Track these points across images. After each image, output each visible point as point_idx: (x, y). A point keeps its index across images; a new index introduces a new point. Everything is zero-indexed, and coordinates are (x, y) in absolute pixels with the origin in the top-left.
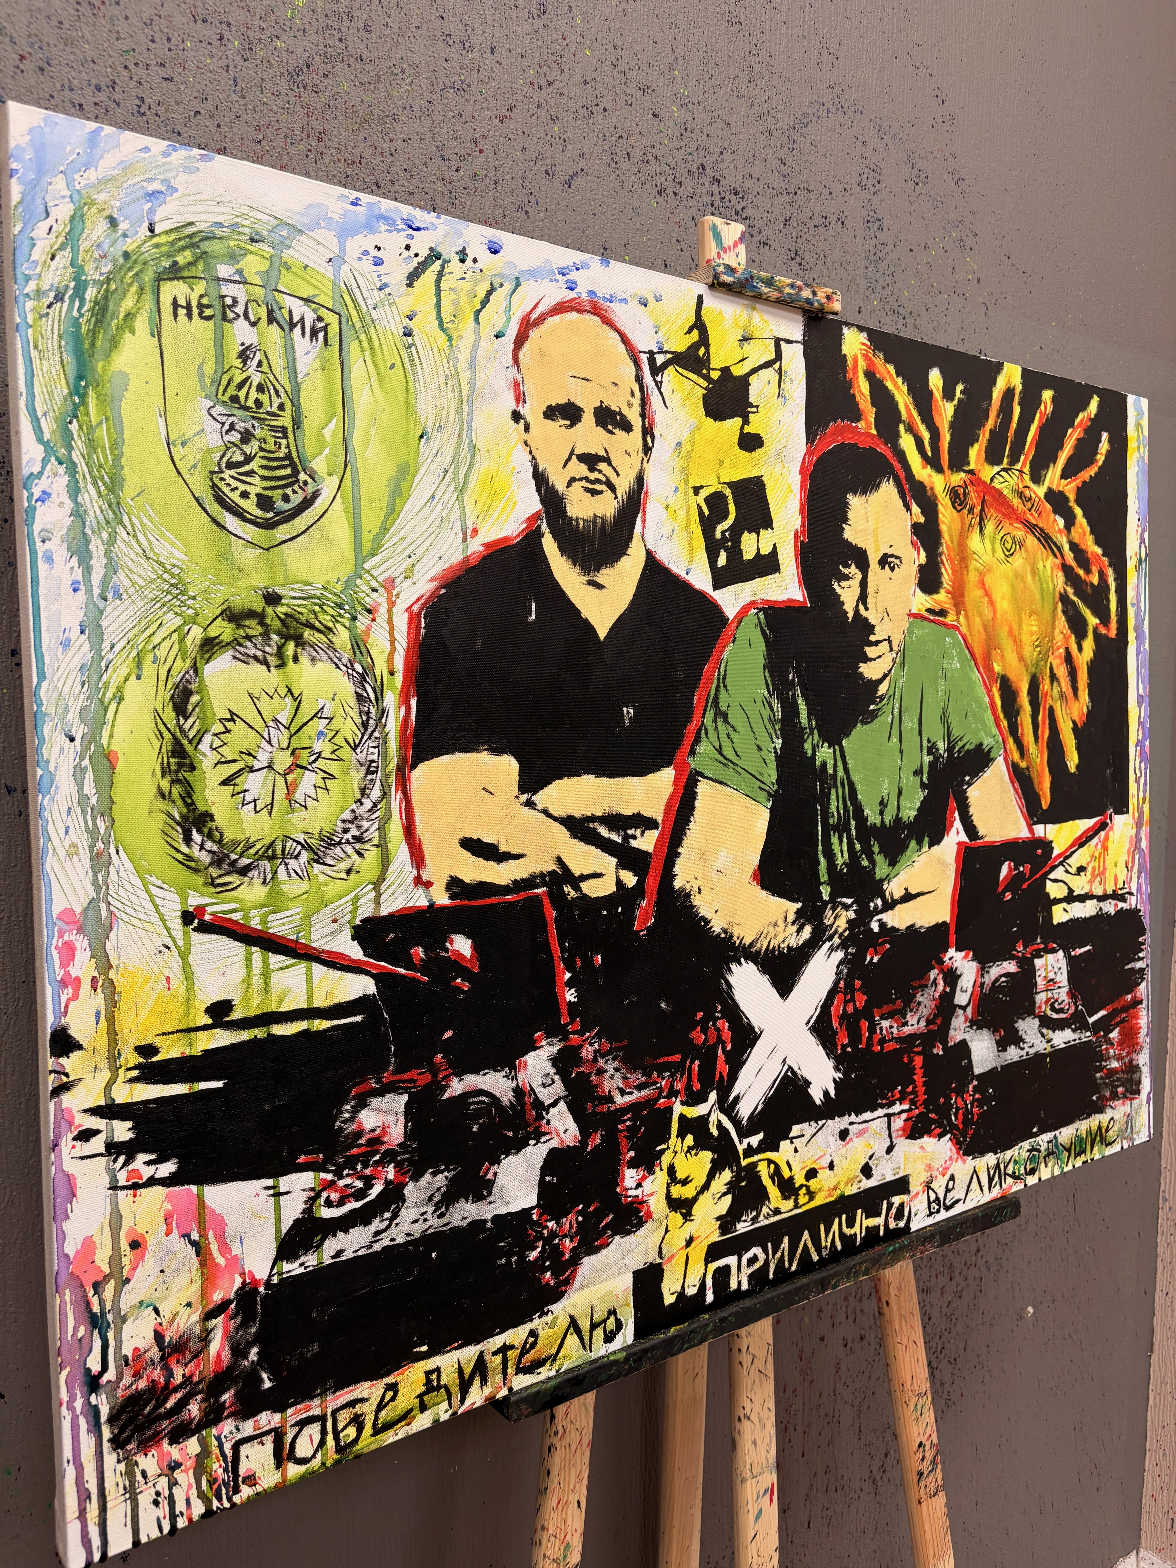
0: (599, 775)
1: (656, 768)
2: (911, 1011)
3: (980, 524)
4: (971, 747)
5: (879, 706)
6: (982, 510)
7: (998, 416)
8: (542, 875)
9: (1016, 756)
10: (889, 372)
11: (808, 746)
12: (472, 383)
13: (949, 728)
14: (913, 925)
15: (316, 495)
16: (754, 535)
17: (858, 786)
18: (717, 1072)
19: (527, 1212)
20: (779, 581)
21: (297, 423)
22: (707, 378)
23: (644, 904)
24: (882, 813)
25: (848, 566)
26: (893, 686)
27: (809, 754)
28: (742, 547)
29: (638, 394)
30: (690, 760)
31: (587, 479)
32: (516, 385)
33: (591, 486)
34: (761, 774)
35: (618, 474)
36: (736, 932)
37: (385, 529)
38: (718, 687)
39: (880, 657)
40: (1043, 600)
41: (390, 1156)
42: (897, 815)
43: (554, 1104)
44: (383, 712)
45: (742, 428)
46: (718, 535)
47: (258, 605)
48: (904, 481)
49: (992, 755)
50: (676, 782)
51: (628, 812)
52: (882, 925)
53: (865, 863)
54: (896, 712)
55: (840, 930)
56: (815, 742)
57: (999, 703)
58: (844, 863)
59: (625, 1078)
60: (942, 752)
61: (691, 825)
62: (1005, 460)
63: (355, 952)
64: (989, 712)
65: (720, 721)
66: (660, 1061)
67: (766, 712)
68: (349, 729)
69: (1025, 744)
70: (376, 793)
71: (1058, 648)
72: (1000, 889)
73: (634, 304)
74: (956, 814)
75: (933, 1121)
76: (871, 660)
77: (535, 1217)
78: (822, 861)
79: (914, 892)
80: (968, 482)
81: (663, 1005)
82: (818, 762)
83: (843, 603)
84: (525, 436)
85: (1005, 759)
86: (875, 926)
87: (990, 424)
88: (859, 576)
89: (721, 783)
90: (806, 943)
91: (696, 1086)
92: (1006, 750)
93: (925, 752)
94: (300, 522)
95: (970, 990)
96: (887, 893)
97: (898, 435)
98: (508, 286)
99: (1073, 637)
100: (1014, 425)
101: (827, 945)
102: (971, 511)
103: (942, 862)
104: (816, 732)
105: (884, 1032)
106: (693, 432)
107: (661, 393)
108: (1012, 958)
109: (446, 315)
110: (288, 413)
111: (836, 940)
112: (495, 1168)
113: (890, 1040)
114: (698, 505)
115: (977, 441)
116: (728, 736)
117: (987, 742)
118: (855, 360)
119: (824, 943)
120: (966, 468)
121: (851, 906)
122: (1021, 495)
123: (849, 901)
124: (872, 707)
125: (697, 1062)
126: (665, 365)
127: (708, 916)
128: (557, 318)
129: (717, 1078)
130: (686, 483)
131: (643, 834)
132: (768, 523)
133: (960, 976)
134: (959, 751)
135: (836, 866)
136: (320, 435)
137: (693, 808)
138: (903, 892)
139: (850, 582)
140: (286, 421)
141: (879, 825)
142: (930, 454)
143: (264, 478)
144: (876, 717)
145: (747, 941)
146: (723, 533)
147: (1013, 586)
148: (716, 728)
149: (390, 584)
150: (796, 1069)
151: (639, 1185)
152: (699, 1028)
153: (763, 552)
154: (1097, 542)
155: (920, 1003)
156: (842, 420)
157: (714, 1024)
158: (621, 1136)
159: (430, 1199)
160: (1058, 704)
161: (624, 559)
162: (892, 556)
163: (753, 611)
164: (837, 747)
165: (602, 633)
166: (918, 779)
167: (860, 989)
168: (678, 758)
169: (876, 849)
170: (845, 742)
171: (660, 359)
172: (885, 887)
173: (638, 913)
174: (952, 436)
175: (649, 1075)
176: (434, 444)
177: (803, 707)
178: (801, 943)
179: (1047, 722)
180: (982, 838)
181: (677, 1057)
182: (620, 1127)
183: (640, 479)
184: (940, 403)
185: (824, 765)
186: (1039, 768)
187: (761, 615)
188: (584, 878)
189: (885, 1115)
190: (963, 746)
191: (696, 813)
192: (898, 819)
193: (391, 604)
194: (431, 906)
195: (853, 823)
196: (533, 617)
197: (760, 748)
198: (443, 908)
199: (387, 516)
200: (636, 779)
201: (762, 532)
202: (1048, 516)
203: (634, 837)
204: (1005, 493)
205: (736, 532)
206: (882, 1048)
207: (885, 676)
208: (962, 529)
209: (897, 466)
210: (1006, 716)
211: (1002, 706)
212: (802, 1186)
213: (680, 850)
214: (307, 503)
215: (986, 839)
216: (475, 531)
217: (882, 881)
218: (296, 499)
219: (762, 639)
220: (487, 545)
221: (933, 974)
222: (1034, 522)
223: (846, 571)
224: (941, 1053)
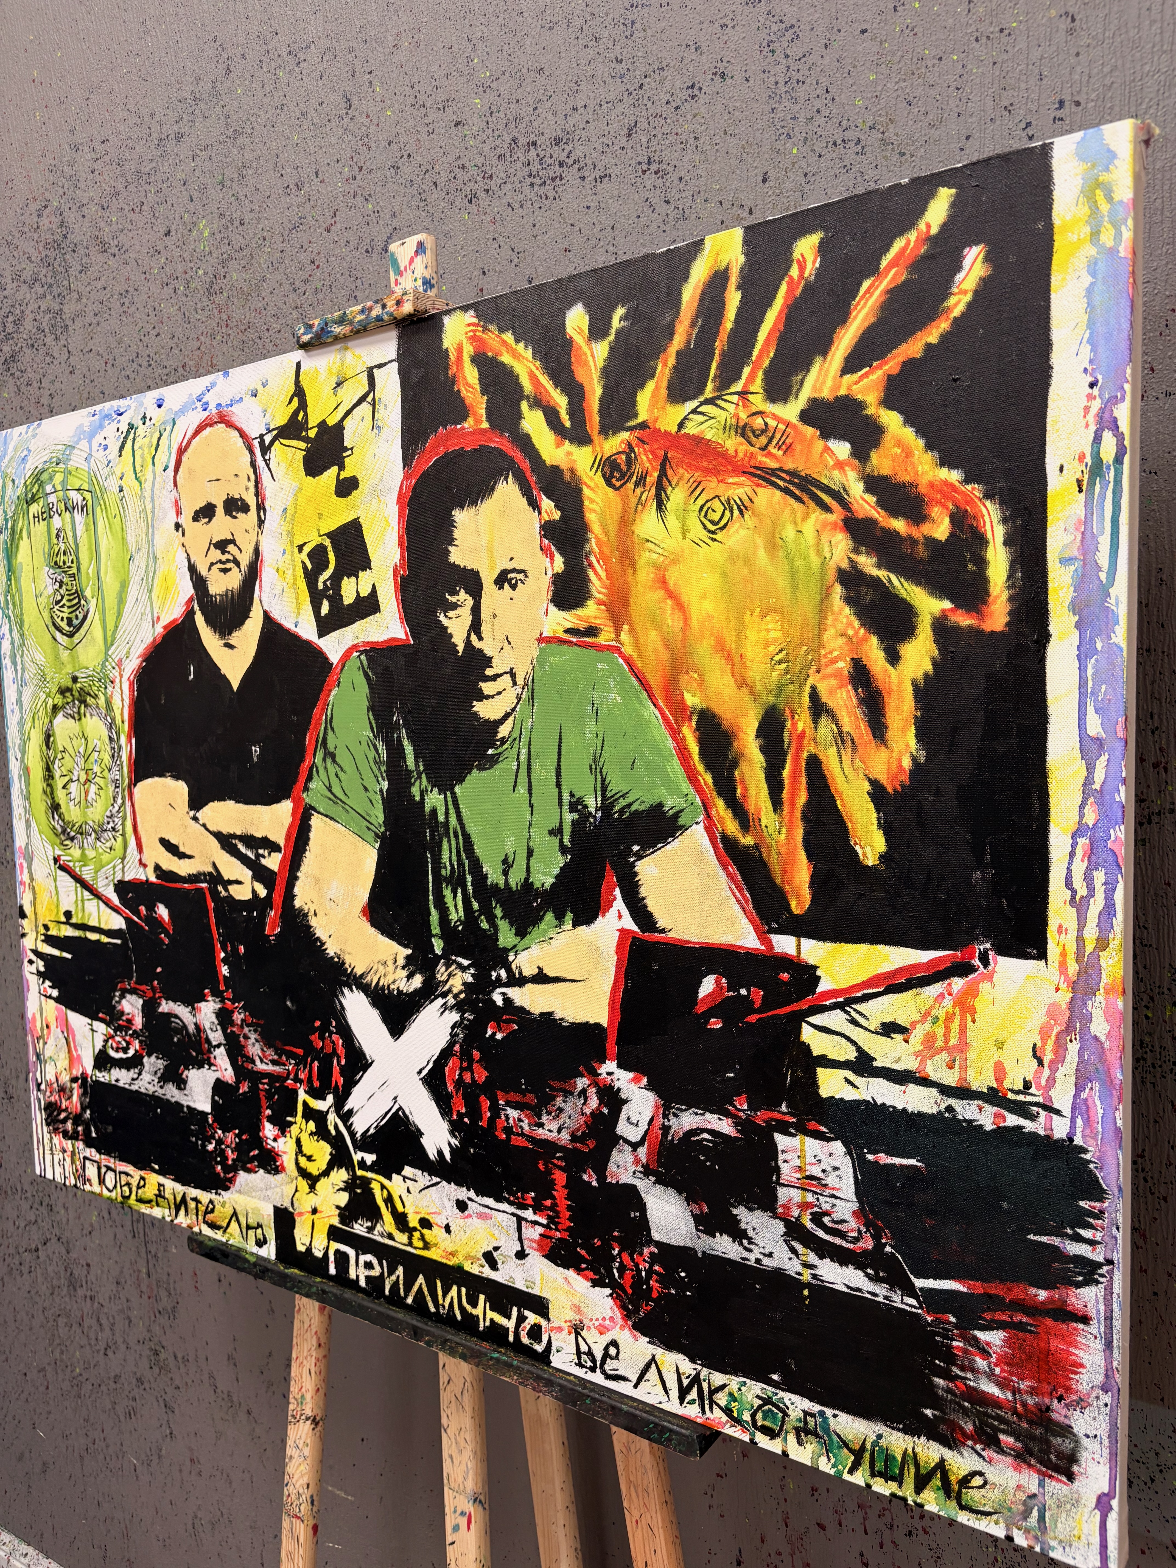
0: (238, 802)
1: (278, 801)
2: (549, 1113)
3: (658, 497)
4: (643, 808)
5: (500, 750)
6: (663, 473)
7: (693, 324)
8: (204, 874)
9: (732, 827)
10: (504, 343)
11: (415, 791)
12: (153, 512)
13: (603, 780)
14: (550, 1014)
15: (88, 612)
16: (353, 579)
17: (475, 839)
18: (333, 1079)
19: (204, 1114)
20: (379, 620)
21: (79, 569)
22: (306, 439)
23: (272, 914)
24: (506, 873)
25: (457, 593)
26: (518, 726)
27: (417, 798)
28: (342, 592)
29: (252, 477)
30: (304, 795)
31: (221, 562)
32: (176, 502)
33: (223, 566)
34: (368, 814)
35: (241, 551)
36: (349, 960)
37: (116, 627)
38: (326, 729)
39: (499, 693)
40: (795, 587)
41: (136, 1035)
42: (527, 879)
43: (218, 1046)
44: (120, 748)
45: (338, 475)
46: (321, 586)
47: (70, 684)
48: (528, 473)
49: (681, 821)
50: (294, 814)
51: (259, 835)
52: (507, 1000)
53: (485, 925)
54: (523, 757)
55: (455, 991)
56: (423, 786)
57: (694, 748)
58: (459, 920)
59: (262, 1050)
60: (593, 811)
61: (307, 854)
62: (710, 386)
63: (115, 900)
64: (676, 762)
65: (329, 761)
66: (287, 1048)
67: (372, 754)
68: (107, 758)
69: (752, 810)
70: (120, 801)
71: (834, 661)
72: (700, 1009)
73: (248, 399)
74: (617, 892)
75: (583, 1259)
76: (488, 697)
77: (210, 1121)
78: (434, 912)
79: (551, 974)
80: (635, 442)
81: (289, 1003)
82: (427, 809)
83: (451, 636)
84: (183, 540)
85: (709, 830)
86: (498, 1000)
87: (678, 342)
88: (470, 602)
89: (332, 819)
90: (416, 991)
91: (316, 1084)
92: (708, 816)
93: (566, 808)
94: (83, 631)
95: (644, 1127)
96: (513, 966)
97: (519, 416)
98: (169, 428)
99: (874, 640)
100: (728, 324)
101: (440, 1001)
102: (641, 481)
103: (593, 949)
104: (424, 776)
105: (511, 1122)
106: (296, 495)
107: (269, 469)
108: (727, 1114)
109: (138, 468)
110: (74, 565)
111: (451, 1000)
112: (186, 1072)
113: (518, 1134)
114: (303, 562)
115: (652, 376)
116: (337, 775)
117: (671, 803)
118: (460, 350)
119: (436, 998)
120: (632, 423)
121: (468, 967)
122: (743, 430)
123: (466, 962)
124: (490, 752)
125: (316, 1063)
126: (272, 443)
127: (324, 938)
128: (197, 438)
129: (333, 1085)
130: (292, 545)
131: (269, 854)
132: (366, 564)
133: (625, 1102)
134: (622, 811)
135: (450, 921)
136: (88, 573)
137: (308, 839)
138: (536, 971)
139: (459, 611)
140: (74, 570)
141: (502, 886)
142: (568, 424)
143: (69, 607)
144: (496, 762)
145: (359, 971)
146: (325, 583)
147: (724, 575)
148: (326, 767)
149: (120, 663)
150: (407, 1112)
151: (275, 1140)
152: (317, 1034)
153: (362, 595)
154: (946, 461)
155: (561, 1110)
156: (445, 427)
157: (330, 1036)
158: (262, 1094)
159: (156, 1073)
160: (833, 751)
161: (248, 621)
162: (514, 570)
163: (355, 654)
164: (448, 794)
165: (235, 685)
166: (556, 840)
167: (479, 1061)
168: (295, 792)
169: (498, 912)
170: (457, 789)
171: (268, 439)
172: (511, 958)
173: (268, 920)
174: (605, 387)
175: (280, 1056)
176: (136, 562)
177: (409, 749)
178: (411, 990)
179: (803, 780)
180: (663, 931)
181: (300, 1051)
182: (261, 1086)
183: (257, 551)
184: (585, 349)
185: (434, 811)
186: (783, 850)
187: (363, 657)
188: (231, 882)
189: (513, 1214)
190: (629, 805)
191: (311, 843)
192: (527, 884)
193: (121, 676)
194: (147, 881)
195: (469, 879)
196: (192, 677)
197: (366, 789)
198: (152, 883)
199: (117, 617)
200: (263, 807)
201: (361, 574)
202: (809, 446)
203: (264, 857)
204: (708, 436)
205: (337, 579)
206: (508, 1138)
207: (507, 716)
208: (624, 510)
209: (518, 455)
210: (708, 768)
211: (701, 754)
212: (415, 1229)
213: (299, 874)
214: (85, 618)
215: (670, 935)
216: (158, 618)
217: (506, 951)
218: (81, 616)
219: (365, 681)
220: (165, 627)
221: (581, 1083)
222: (774, 465)
223: (453, 599)
224: (594, 1184)
